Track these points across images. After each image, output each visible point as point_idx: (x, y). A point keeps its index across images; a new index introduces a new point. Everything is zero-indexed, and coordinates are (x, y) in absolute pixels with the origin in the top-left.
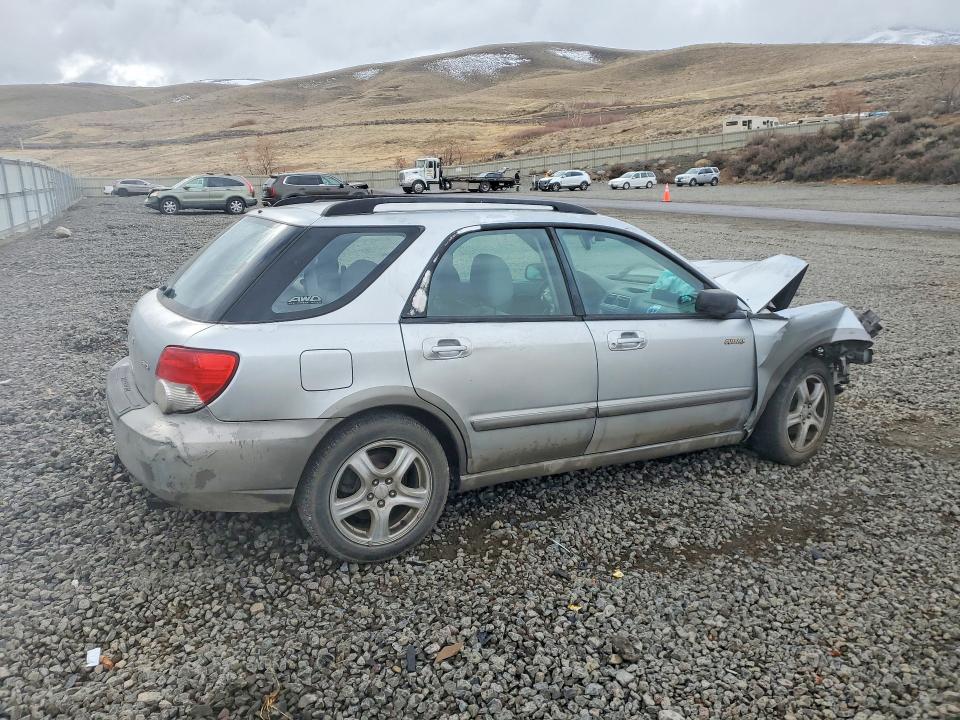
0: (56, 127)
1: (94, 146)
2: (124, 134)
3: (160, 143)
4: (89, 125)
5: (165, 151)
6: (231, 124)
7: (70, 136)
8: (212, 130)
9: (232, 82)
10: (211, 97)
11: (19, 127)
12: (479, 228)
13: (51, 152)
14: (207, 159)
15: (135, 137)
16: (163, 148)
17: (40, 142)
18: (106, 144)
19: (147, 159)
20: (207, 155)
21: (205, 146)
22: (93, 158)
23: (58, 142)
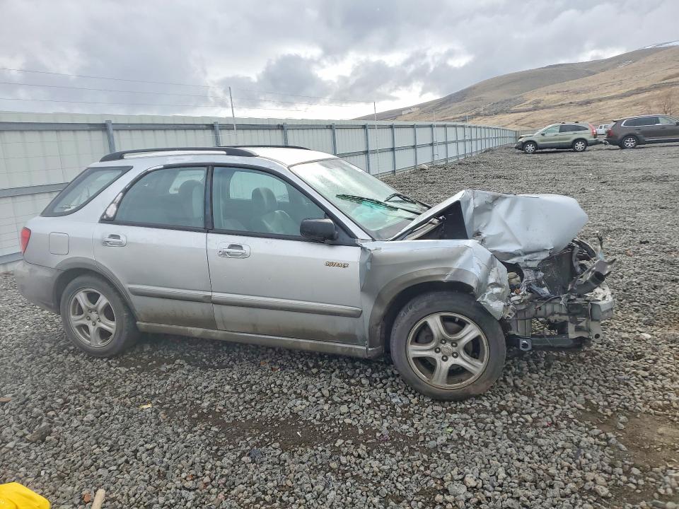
0: (531, 97)
1: (554, 107)
2: (576, 96)
3: (600, 100)
4: (553, 93)
5: (602, 106)
6: (662, 78)
7: (538, 102)
8: (644, 84)
9: (671, 44)
10: (651, 59)
11: (510, 100)
12: (162, 167)
13: (526, 113)
14: (633, 108)
15: (583, 97)
16: (601, 103)
17: (522, 108)
18: (562, 105)
19: (587, 113)
20: (634, 105)
21: (636, 98)
22: (551, 115)
23: (532, 106)
